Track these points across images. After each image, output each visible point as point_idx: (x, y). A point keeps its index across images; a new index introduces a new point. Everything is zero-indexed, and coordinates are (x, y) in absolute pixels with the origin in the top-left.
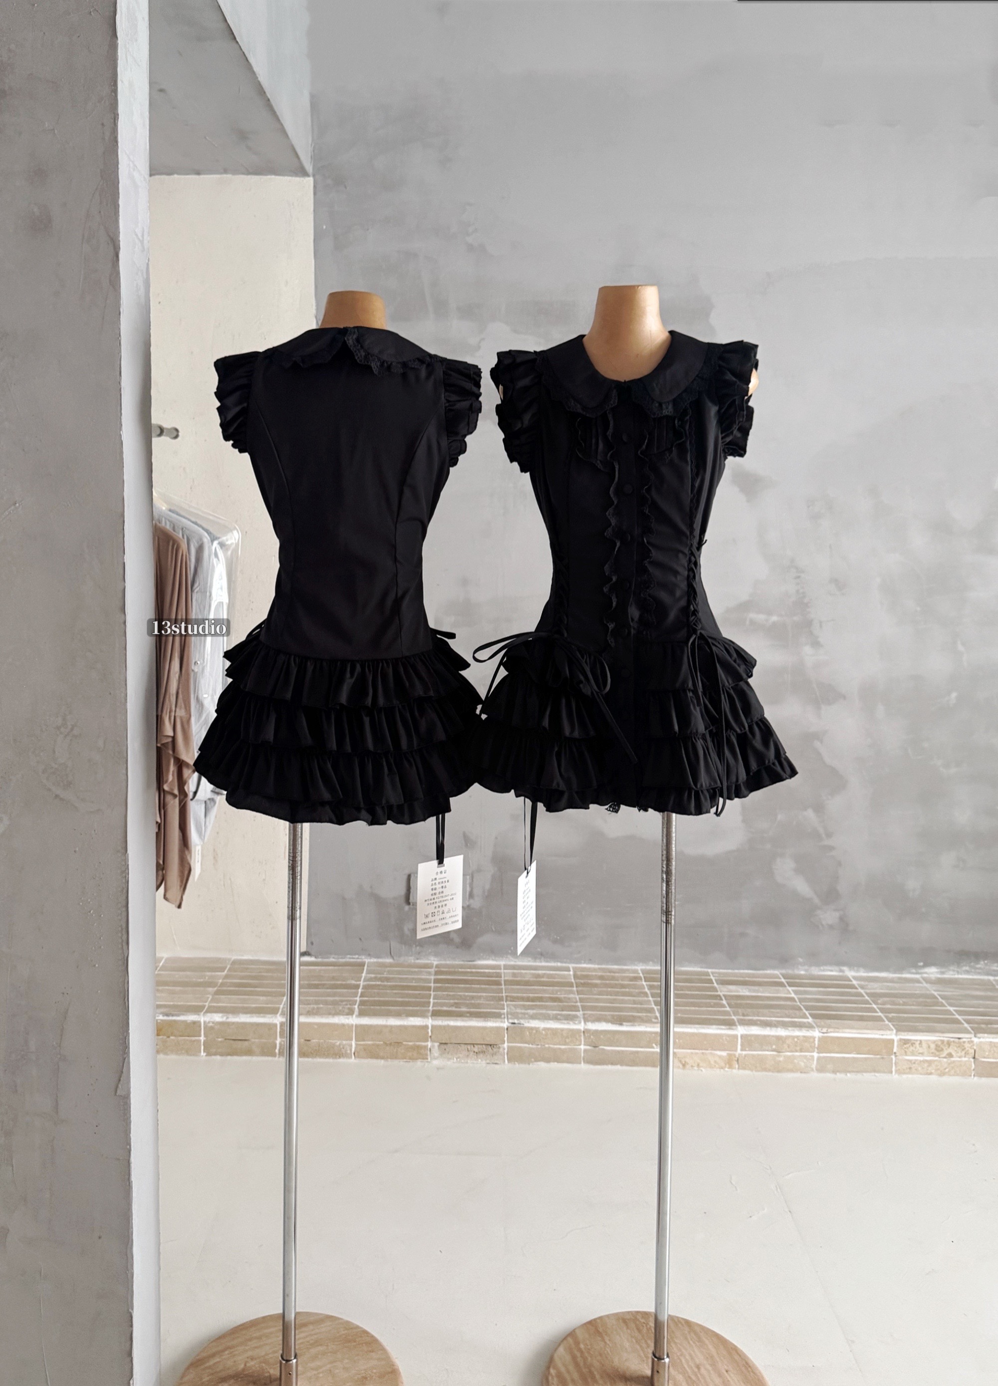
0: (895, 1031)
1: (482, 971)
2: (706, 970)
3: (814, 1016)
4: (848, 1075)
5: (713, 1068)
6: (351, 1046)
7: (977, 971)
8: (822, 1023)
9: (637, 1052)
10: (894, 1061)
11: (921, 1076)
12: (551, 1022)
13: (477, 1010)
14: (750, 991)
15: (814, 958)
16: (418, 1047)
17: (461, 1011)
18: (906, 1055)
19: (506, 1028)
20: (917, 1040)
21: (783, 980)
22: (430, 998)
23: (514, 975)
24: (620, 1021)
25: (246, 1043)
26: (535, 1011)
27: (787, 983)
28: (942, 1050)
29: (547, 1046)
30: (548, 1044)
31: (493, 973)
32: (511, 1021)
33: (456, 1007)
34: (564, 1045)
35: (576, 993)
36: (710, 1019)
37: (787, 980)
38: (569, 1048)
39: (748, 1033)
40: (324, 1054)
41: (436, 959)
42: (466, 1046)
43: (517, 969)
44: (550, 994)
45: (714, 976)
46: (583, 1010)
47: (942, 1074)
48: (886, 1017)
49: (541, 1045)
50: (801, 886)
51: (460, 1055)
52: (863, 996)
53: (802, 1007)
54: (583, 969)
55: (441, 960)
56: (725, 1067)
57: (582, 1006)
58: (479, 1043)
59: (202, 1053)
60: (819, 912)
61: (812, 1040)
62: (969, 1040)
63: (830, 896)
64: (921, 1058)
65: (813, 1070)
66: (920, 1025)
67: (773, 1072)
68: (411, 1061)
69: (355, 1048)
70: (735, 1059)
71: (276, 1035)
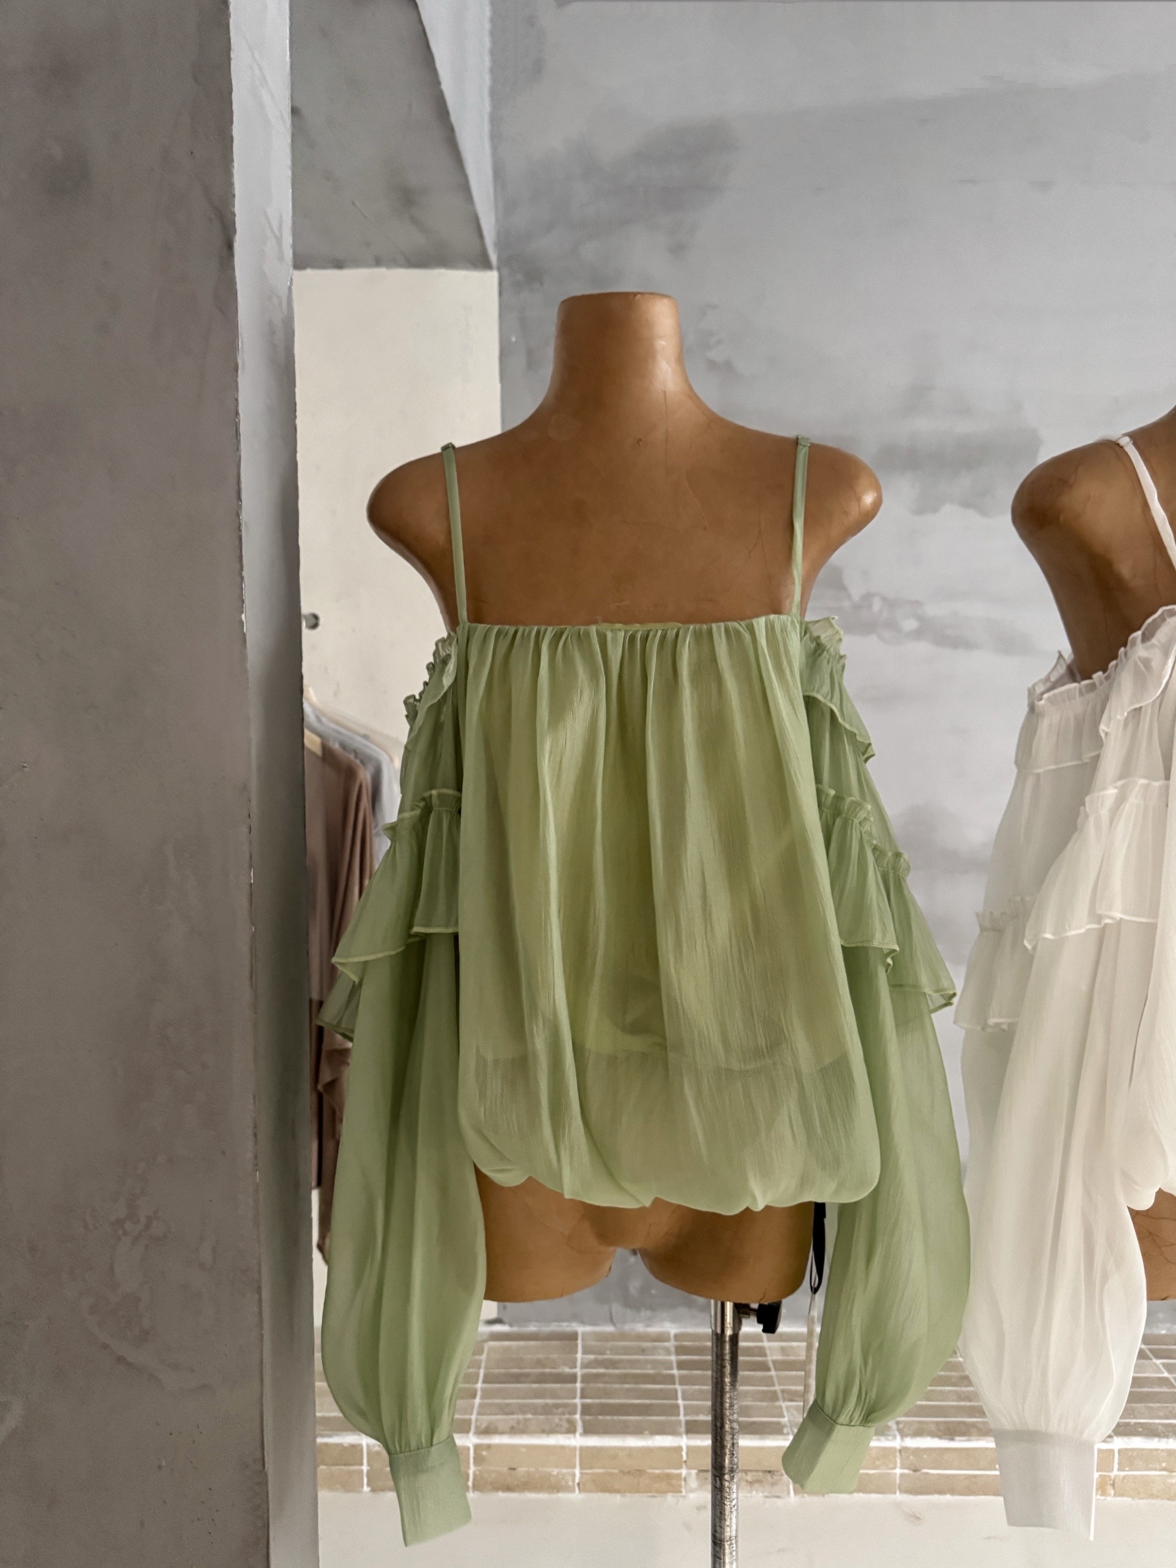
6: (574, 1475)
16: (669, 1477)
22: (678, 1401)
38: (880, 1474)
39: (1127, 1446)
40: (536, 1488)
41: (674, 1326)
55: (681, 1328)
58: (752, 1468)
59: (366, 1489)
67: (1162, 1499)
68: (658, 1495)
69: (581, 1478)
70: (1112, 1482)
71: (468, 1463)
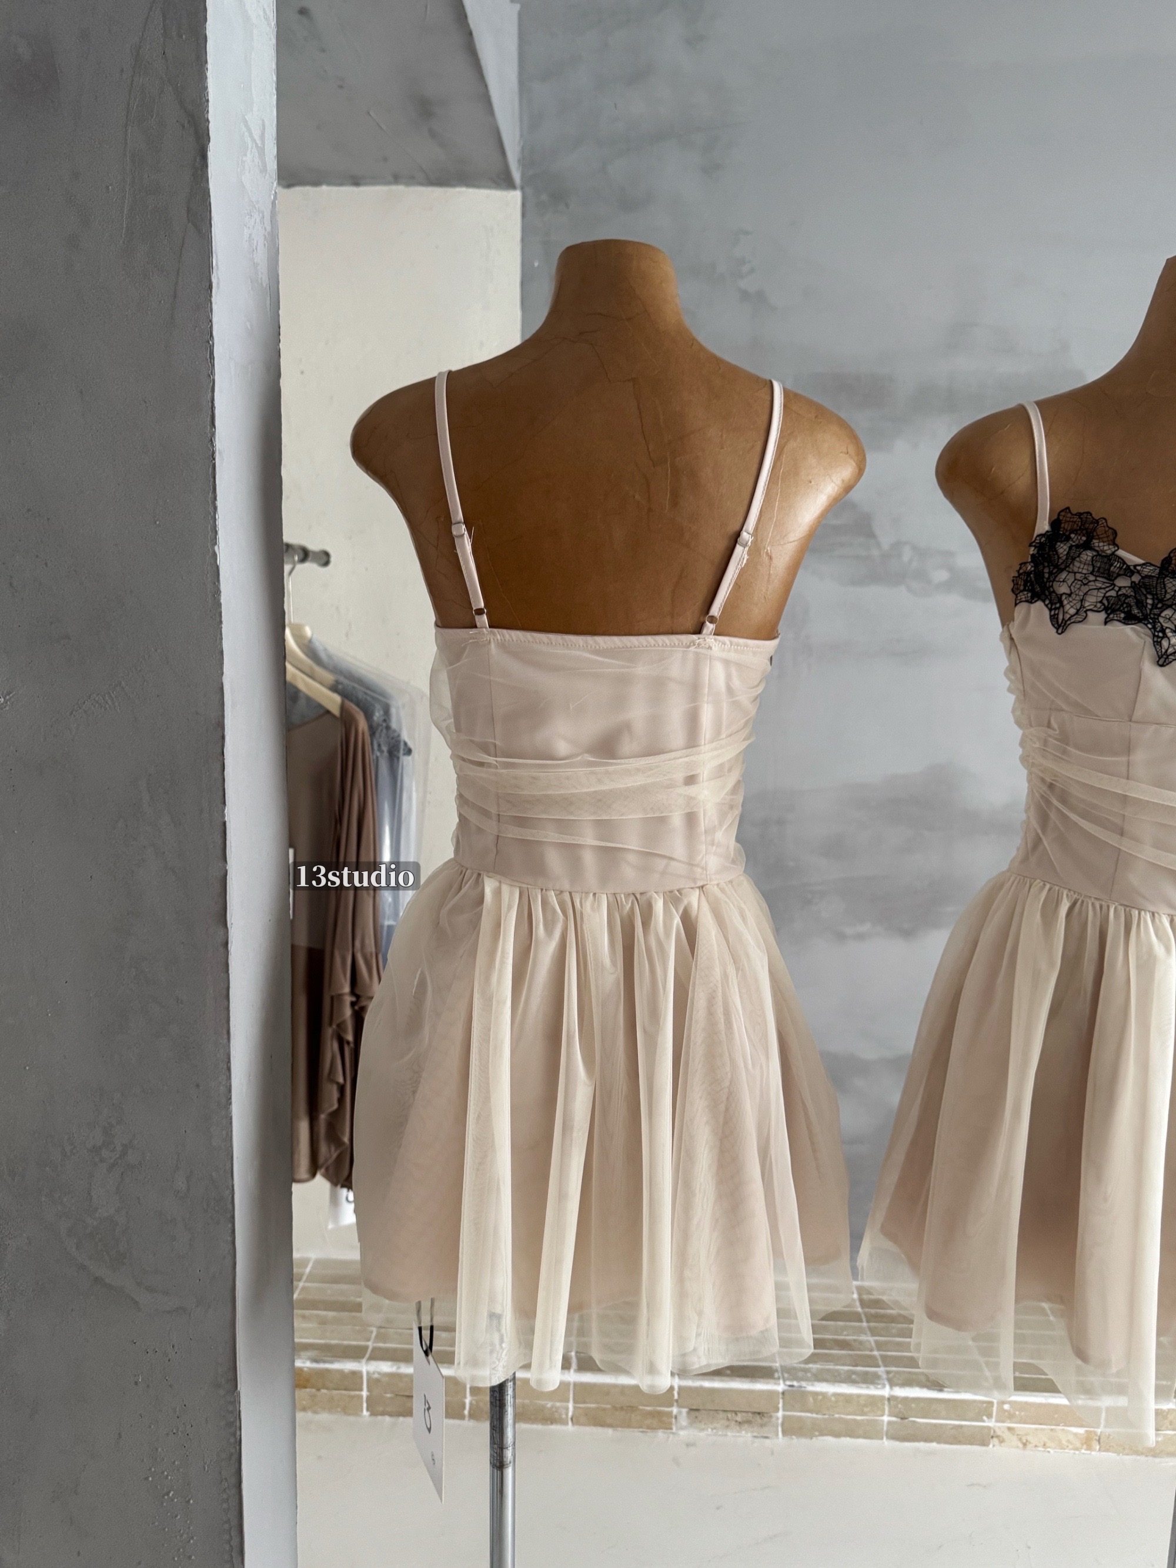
5: (1066, 1449)
6: (567, 1409)
9: (961, 1426)
16: (660, 1414)
19: (780, 1391)
24: (939, 1383)
26: (818, 1365)
29: (837, 1416)
30: (838, 1413)
32: (788, 1383)
34: (861, 1416)
35: (869, 1332)
38: (867, 1420)
39: (1115, 1405)
40: (530, 1419)
42: (725, 1413)
46: (885, 1366)
49: (830, 1415)
51: (718, 1425)
54: (872, 1292)
56: (1082, 1449)
57: (882, 1356)
58: (740, 1410)
59: (365, 1413)
68: (649, 1431)
69: (574, 1412)
70: (1097, 1438)
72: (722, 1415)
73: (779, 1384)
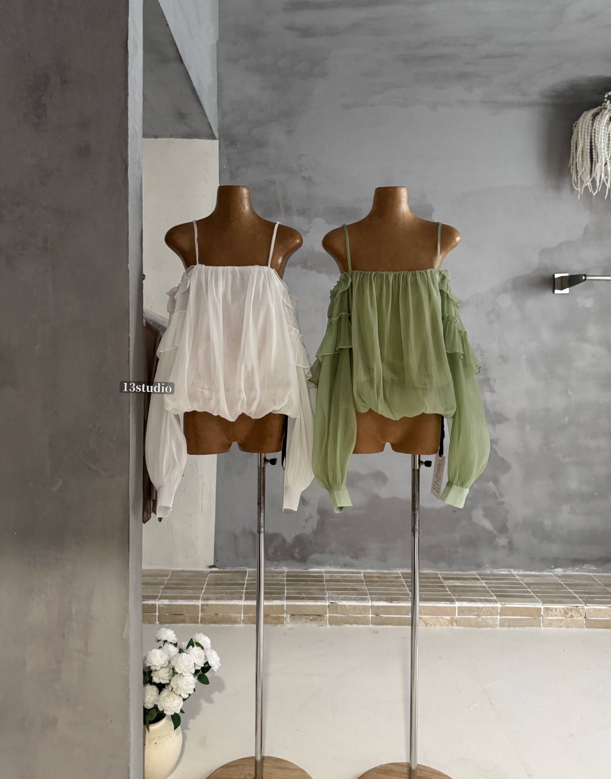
0: (541, 603)
1: (313, 574)
2: (436, 572)
3: (497, 596)
4: (517, 628)
5: (442, 626)
6: (241, 617)
7: (583, 570)
8: (502, 599)
9: (401, 618)
10: (541, 620)
11: (557, 628)
12: (352, 601)
13: (312, 596)
14: (461, 583)
15: (494, 564)
16: (279, 617)
17: (303, 597)
18: (548, 616)
19: (328, 605)
20: (554, 608)
21: (478, 577)
22: (284, 590)
23: (330, 576)
24: (391, 600)
25: (182, 616)
26: (343, 596)
27: (481, 578)
28: (568, 613)
29: (350, 615)
30: (351, 614)
31: (319, 576)
32: (330, 601)
33: (300, 595)
34: (360, 614)
35: (365, 585)
36: (440, 599)
37: (481, 577)
38: (363, 617)
39: (462, 606)
40: (226, 622)
41: (287, 568)
42: (305, 616)
43: (332, 573)
44: (351, 586)
45: (441, 575)
46: (370, 595)
47: (568, 627)
48: (536, 596)
49: (348, 615)
50: (487, 524)
51: (303, 621)
52: (523, 585)
53: (490, 591)
54: (369, 573)
55: (289, 569)
56: (449, 625)
57: (369, 593)
58: (312, 614)
59: (157, 623)
60: (497, 539)
61: (496, 609)
62: (582, 607)
63: (503, 529)
64: (556, 618)
65: (497, 626)
66: (555, 600)
67: (475, 627)
68: (275, 625)
69: (244, 618)
70: (455, 620)
71: (199, 612)
72: (304, 617)
73: (327, 602)
